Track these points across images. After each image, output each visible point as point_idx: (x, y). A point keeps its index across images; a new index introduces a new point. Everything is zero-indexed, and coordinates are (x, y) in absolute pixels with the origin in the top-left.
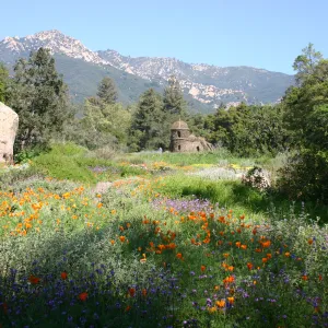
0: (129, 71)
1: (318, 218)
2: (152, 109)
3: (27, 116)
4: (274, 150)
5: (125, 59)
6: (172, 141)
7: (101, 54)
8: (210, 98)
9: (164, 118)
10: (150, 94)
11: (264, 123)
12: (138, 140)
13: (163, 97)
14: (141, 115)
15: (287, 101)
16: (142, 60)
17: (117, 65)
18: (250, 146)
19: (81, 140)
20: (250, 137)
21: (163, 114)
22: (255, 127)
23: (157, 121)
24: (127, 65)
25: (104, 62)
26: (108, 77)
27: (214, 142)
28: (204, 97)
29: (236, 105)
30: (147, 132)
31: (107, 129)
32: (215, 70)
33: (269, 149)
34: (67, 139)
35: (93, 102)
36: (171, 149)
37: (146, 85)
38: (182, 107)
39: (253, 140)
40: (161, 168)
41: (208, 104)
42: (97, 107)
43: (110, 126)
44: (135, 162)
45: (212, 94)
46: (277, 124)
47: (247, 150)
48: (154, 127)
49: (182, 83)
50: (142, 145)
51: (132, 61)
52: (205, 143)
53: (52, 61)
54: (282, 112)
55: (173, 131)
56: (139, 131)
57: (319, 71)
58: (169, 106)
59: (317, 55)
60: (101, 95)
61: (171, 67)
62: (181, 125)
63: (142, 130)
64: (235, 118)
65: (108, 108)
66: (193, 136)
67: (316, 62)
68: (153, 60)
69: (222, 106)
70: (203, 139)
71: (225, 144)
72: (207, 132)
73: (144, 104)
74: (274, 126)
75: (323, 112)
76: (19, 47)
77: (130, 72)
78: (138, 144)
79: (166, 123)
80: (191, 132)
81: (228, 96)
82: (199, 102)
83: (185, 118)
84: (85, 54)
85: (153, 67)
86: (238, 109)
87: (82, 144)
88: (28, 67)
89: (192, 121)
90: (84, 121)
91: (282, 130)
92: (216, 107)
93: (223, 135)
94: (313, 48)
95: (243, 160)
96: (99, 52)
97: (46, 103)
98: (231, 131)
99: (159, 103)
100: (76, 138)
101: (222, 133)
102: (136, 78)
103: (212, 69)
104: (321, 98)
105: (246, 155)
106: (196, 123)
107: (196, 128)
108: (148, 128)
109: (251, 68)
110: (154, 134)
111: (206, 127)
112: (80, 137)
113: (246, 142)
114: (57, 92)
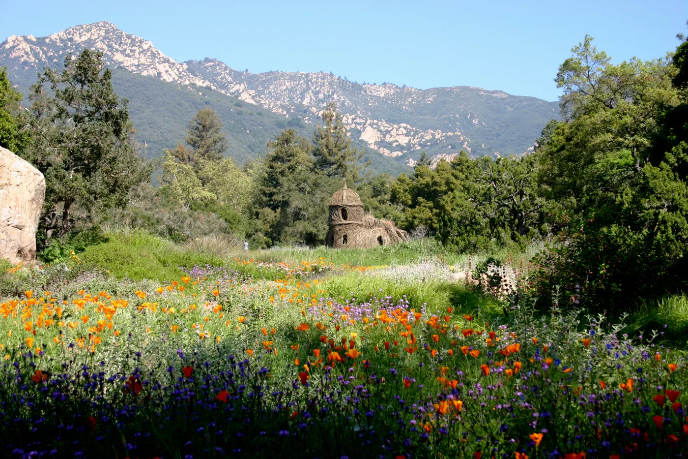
0: (246, 97)
1: (601, 317)
2: (292, 169)
3: (61, 178)
4: (522, 238)
5: (238, 76)
6: (332, 227)
7: (193, 68)
8: (400, 148)
9: (316, 185)
10: (287, 141)
11: (503, 188)
12: (267, 227)
13: (312, 146)
14: (272, 180)
15: (545, 148)
16: (272, 77)
17: (224, 86)
18: (479, 232)
19: (161, 227)
20: (478, 216)
21: (313, 177)
22: (487, 197)
23: (302, 190)
24: (242, 87)
25: (199, 83)
26: (208, 108)
27: (409, 228)
28: (389, 146)
29: (449, 159)
30: (283, 211)
31: (208, 205)
32: (409, 94)
33: (513, 238)
34: (133, 224)
35: (181, 158)
36: (330, 241)
37: (280, 125)
38: (347, 163)
39: (484, 222)
40: (315, 269)
41: (398, 159)
42: (188, 167)
43: (213, 202)
44: (267, 260)
45: (404, 141)
46: (528, 190)
47: (473, 239)
48: (297, 201)
49: (347, 119)
50: (275, 236)
51: (251, 81)
52: (394, 229)
53: (107, 75)
54: (538, 167)
55: (333, 208)
56: (268, 210)
57: (605, 87)
58: (324, 163)
59: (600, 58)
60: (194, 144)
61: (326, 89)
62: (348, 196)
63: (274, 208)
64: (448, 183)
65: (209, 168)
66: (370, 217)
67: (597, 70)
68: (292, 78)
69: (423, 160)
70: (390, 223)
71: (431, 231)
72: (397, 210)
73: (276, 159)
74: (521, 194)
75: (612, 166)
76: (36, 55)
77: (250, 101)
78: (267, 234)
79: (319, 195)
80: (366, 210)
81: (434, 142)
82: (381, 155)
83: (355, 183)
84: (162, 68)
85: (292, 90)
86: (454, 166)
87: (161, 234)
88: (62, 87)
89: (368, 190)
90: (165, 192)
91: (538, 200)
92: (412, 163)
93: (428, 214)
94: (592, 44)
95: (465, 258)
96: (189, 63)
97: (97, 153)
98: (442, 208)
99: (305, 158)
100: (151, 223)
101: (425, 211)
102: (259, 111)
103: (403, 92)
104: (609, 137)
105: (470, 248)
106: (376, 192)
107: (375, 202)
108: (286, 204)
109: (477, 91)
110: (297, 216)
111: (394, 199)
112: (158, 221)
113: (469, 224)
114: (117, 132)
